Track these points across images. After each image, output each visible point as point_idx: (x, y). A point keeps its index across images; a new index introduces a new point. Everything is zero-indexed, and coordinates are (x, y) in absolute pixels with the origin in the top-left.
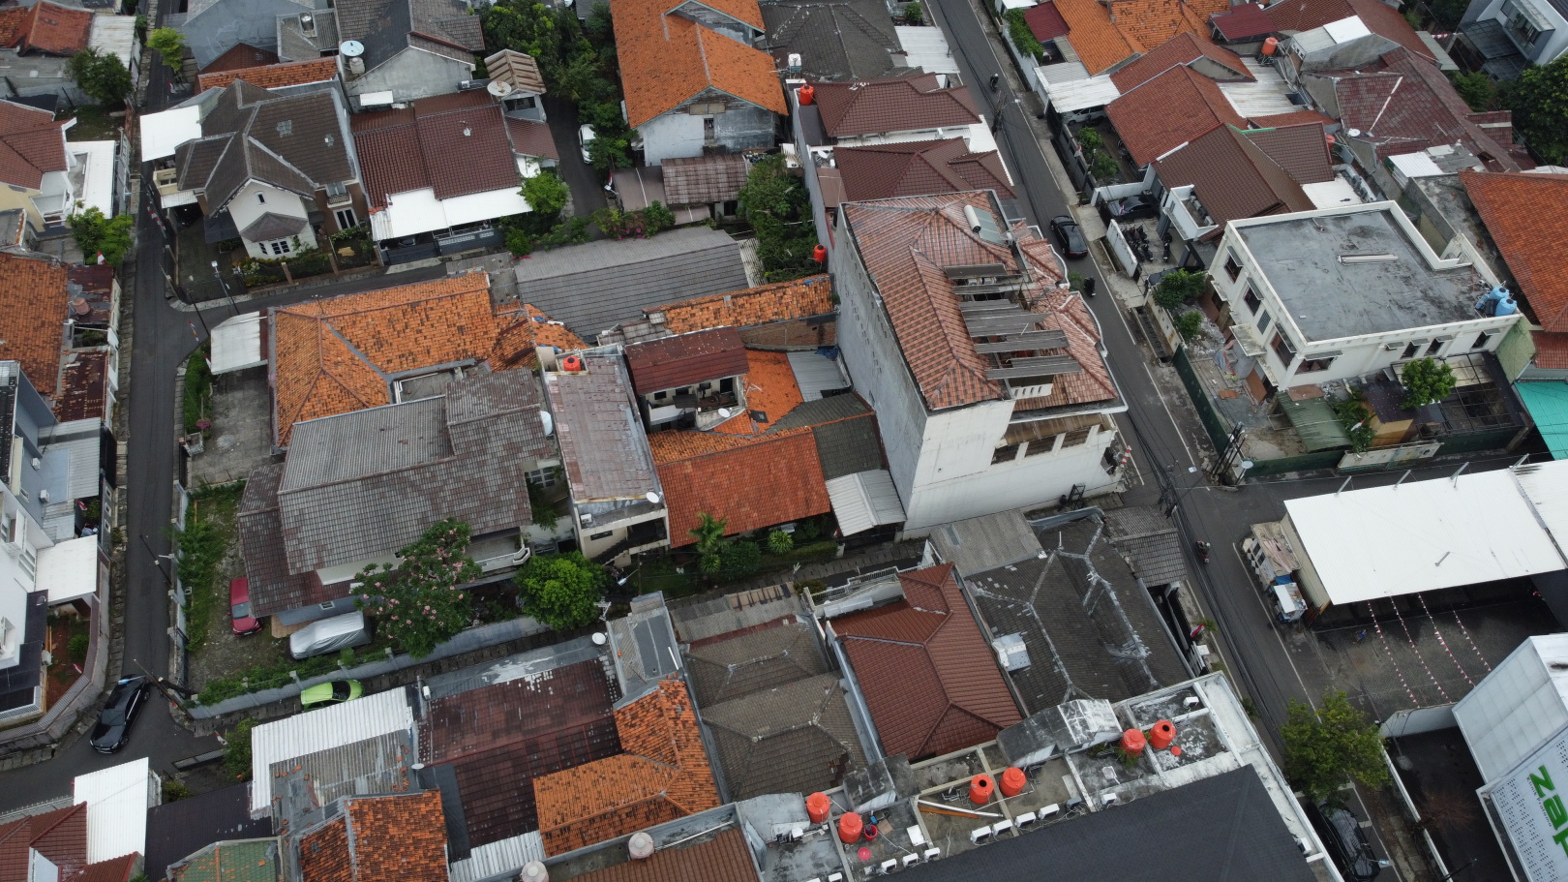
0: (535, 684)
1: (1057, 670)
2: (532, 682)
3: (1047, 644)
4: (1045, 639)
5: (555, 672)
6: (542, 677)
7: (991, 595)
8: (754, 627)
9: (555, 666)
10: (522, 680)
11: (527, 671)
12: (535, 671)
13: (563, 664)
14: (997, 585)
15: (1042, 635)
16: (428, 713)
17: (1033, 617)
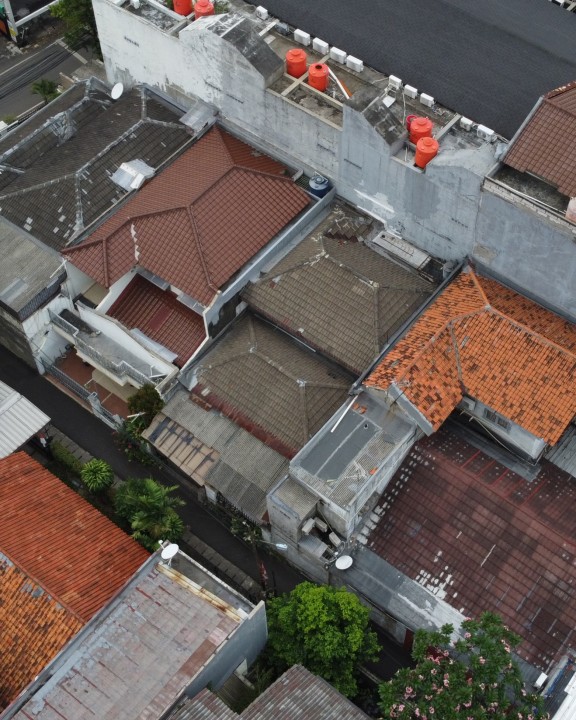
0: (442, 580)
1: (133, 136)
2: (442, 586)
3: (112, 148)
4: (108, 152)
5: (413, 573)
6: (429, 582)
7: (79, 214)
8: (231, 417)
9: (408, 582)
10: (449, 599)
11: (434, 604)
12: (429, 597)
13: (399, 574)
14: (62, 219)
15: (104, 156)
16: (558, 661)
17: (89, 168)
